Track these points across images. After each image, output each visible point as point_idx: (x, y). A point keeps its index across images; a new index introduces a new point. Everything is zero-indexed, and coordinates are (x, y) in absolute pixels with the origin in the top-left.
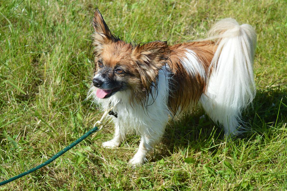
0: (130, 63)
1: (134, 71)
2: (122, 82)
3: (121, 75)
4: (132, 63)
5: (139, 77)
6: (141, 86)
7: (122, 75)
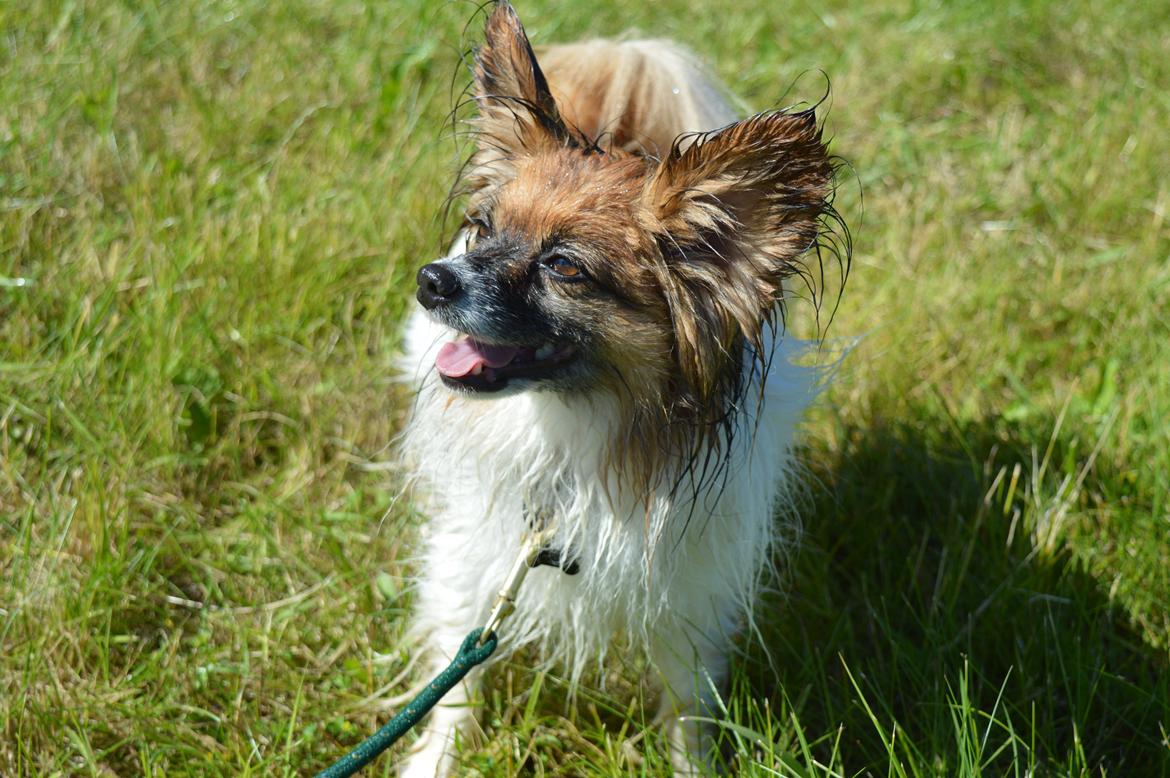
0: (623, 236)
1: (637, 283)
2: (569, 324)
3: (567, 286)
4: (632, 239)
5: (667, 319)
6: (675, 376)
7: (575, 287)
